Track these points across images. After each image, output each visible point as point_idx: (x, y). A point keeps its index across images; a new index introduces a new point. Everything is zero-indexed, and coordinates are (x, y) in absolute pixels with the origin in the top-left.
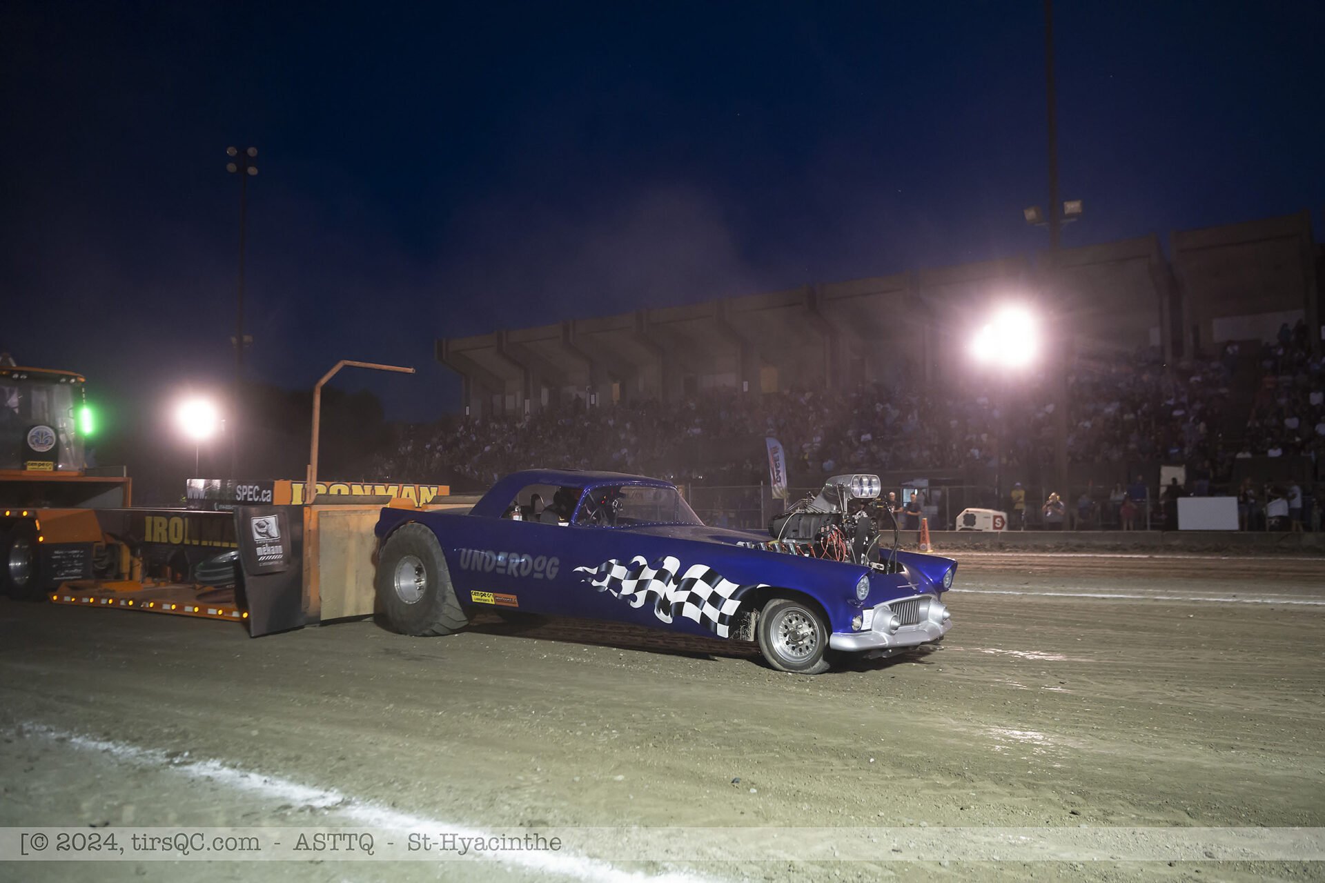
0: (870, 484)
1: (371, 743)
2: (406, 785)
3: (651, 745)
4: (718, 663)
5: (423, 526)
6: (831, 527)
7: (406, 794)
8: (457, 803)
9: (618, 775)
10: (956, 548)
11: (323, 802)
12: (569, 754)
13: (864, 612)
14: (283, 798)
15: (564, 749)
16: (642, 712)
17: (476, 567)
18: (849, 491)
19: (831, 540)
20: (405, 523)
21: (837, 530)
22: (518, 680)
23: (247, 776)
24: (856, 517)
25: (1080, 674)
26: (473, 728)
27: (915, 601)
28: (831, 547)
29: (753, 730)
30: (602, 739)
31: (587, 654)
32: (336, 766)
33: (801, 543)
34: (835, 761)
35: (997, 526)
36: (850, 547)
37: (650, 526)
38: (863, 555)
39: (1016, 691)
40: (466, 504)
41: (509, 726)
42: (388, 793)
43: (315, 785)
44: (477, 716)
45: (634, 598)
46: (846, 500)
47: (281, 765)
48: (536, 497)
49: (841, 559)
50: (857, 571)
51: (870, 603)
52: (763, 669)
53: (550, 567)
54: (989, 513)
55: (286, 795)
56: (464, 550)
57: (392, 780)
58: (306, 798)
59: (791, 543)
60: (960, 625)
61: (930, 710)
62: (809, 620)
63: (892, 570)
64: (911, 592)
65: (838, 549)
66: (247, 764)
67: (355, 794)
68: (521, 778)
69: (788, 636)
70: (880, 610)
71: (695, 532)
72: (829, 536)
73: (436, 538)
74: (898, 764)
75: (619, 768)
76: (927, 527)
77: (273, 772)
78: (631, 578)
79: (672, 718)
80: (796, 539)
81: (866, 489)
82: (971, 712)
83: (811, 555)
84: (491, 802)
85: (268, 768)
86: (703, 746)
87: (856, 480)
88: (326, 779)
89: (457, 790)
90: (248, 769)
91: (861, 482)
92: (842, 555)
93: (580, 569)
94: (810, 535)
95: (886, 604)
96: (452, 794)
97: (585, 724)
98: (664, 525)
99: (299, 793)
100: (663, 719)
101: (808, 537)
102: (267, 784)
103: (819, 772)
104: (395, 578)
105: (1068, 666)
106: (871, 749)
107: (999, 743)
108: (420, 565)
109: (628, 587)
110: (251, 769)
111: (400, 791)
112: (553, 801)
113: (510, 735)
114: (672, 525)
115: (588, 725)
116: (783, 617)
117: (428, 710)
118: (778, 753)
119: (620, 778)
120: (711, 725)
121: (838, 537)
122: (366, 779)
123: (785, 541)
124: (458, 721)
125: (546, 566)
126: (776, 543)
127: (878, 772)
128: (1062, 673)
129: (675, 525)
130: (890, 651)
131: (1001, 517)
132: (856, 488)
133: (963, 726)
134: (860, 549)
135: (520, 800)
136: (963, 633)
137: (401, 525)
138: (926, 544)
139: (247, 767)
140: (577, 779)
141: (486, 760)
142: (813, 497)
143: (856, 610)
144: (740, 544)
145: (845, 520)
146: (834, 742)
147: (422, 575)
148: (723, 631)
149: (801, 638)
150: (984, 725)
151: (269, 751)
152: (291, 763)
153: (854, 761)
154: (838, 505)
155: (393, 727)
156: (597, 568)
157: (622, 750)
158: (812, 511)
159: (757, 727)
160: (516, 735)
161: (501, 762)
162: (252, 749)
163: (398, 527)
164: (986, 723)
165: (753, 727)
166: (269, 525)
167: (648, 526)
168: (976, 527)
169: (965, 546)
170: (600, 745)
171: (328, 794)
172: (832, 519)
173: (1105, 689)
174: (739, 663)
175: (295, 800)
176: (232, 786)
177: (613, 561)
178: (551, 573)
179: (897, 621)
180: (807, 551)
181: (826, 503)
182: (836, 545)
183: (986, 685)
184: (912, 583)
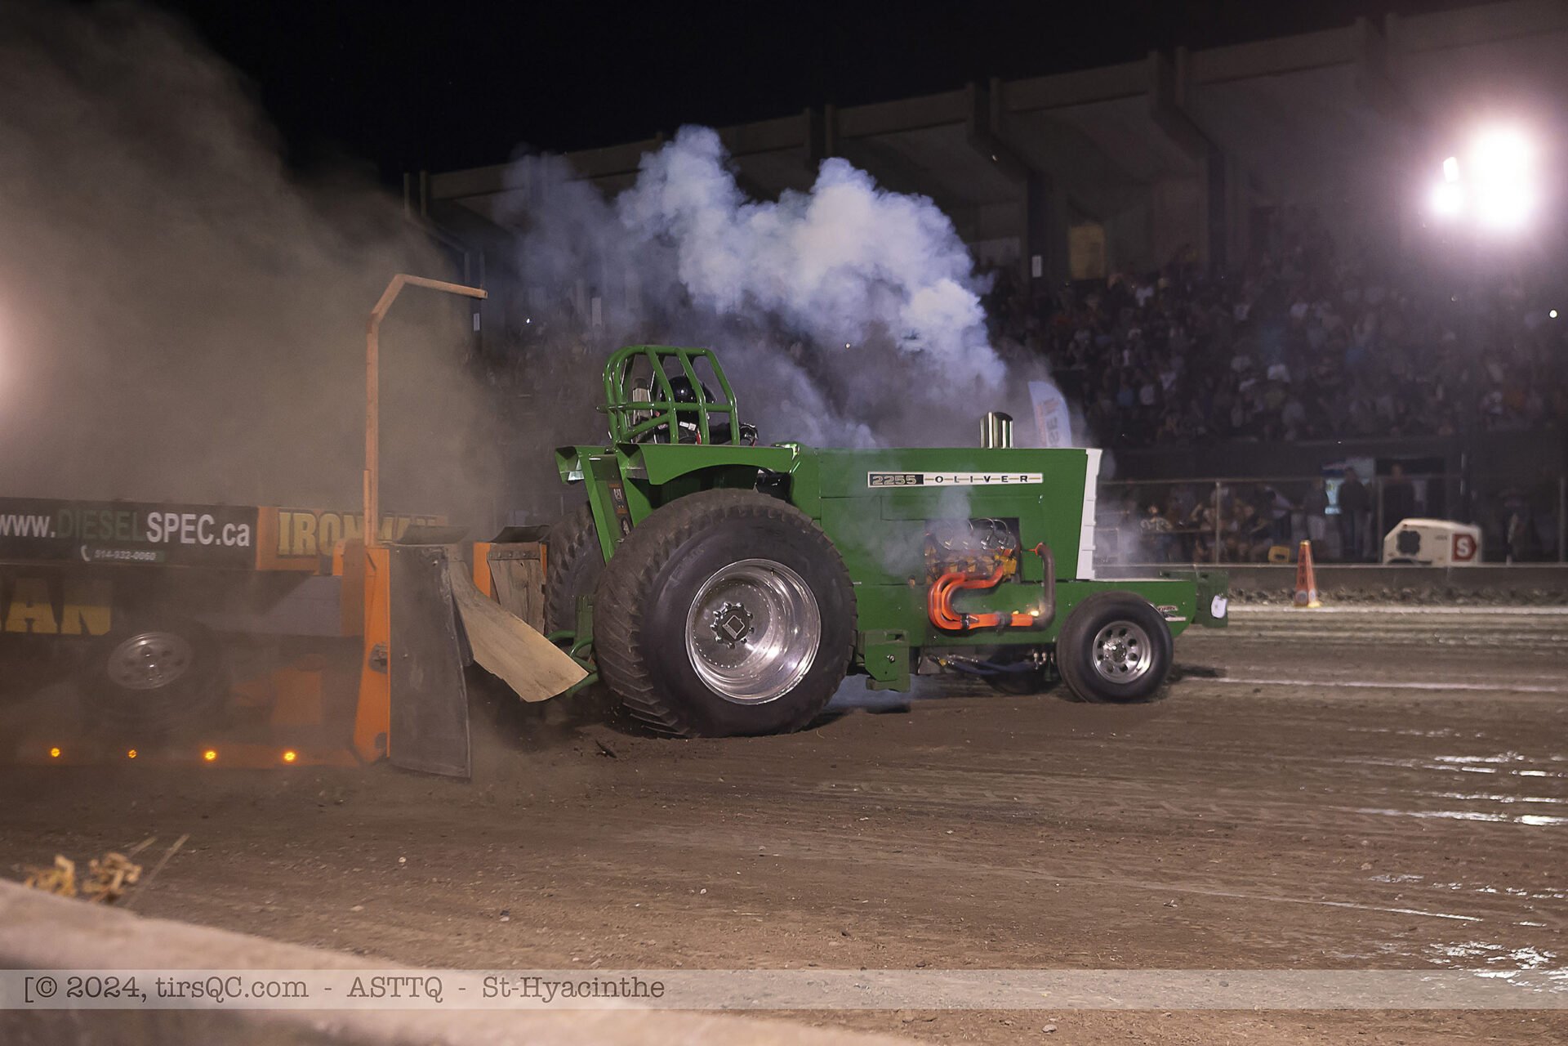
10: (1365, 599)
35: (1460, 553)
54: (1445, 530)
76: (1309, 558)
131: (1469, 537)
138: (1307, 591)
168: (1421, 556)
169: (1384, 596)
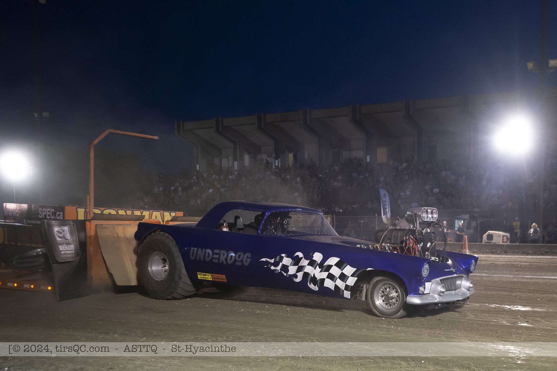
0: (432, 213)
4: (344, 313)
5: (166, 234)
6: (409, 237)
12: (252, 363)
13: (426, 283)
17: (200, 258)
18: (420, 216)
19: (409, 244)
20: (155, 232)
21: (412, 239)
22: (224, 324)
24: (424, 231)
25: (537, 317)
27: (454, 278)
28: (409, 248)
31: (268, 309)
33: (392, 245)
34: (403, 363)
35: (504, 241)
36: (420, 248)
37: (306, 235)
38: (427, 253)
40: (193, 221)
45: (295, 276)
46: (418, 222)
48: (237, 218)
49: (415, 255)
50: (422, 261)
51: (429, 279)
52: (369, 316)
53: (246, 258)
54: (500, 234)
56: (192, 248)
59: (387, 246)
60: (478, 293)
61: (457, 336)
62: (396, 289)
63: (442, 261)
64: (452, 273)
65: (413, 249)
69: (384, 297)
70: (435, 282)
71: (332, 239)
72: (408, 242)
73: (174, 242)
74: (436, 363)
75: (281, 369)
78: (295, 264)
80: (390, 244)
81: (430, 216)
82: (479, 337)
83: (398, 252)
87: (424, 210)
91: (427, 212)
92: (415, 252)
93: (264, 260)
94: (397, 241)
95: (438, 279)
98: (314, 235)
101: (397, 243)
104: (149, 265)
105: (531, 313)
108: (165, 257)
109: (292, 270)
114: (319, 235)
116: (381, 288)
121: (413, 243)
123: (383, 245)
125: (243, 258)
126: (378, 246)
128: (528, 316)
129: (321, 235)
130: (440, 305)
132: (424, 215)
134: (425, 249)
136: (480, 296)
137: (153, 233)
138: (466, 250)
141: (202, 367)
142: (400, 220)
143: (421, 282)
144: (358, 246)
145: (417, 234)
147: (166, 263)
148: (347, 294)
149: (391, 298)
151: (62, 365)
153: (414, 362)
154: (414, 224)
156: (274, 259)
158: (399, 228)
162: (51, 364)
163: (150, 234)
166: (65, 232)
167: (305, 235)
168: (493, 241)
172: (410, 233)
173: (549, 324)
174: (355, 313)
177: (283, 255)
179: (444, 289)
180: (395, 250)
181: (407, 223)
182: (412, 247)
183: (487, 323)
184: (453, 268)
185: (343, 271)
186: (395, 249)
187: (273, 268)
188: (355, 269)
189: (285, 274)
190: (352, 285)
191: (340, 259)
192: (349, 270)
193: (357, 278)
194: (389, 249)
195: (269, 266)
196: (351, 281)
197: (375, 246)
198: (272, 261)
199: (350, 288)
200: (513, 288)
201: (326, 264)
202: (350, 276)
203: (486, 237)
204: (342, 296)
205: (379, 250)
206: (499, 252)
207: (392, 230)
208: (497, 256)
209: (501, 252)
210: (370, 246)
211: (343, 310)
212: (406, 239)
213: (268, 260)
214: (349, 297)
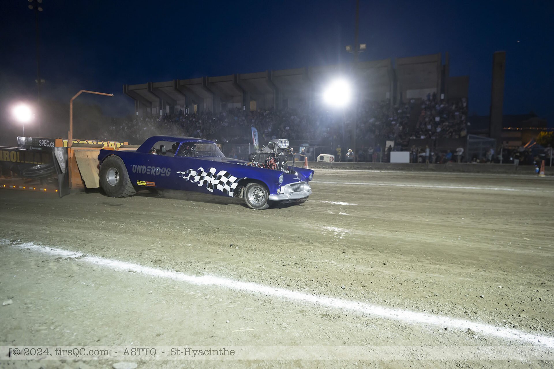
0: (285, 143)
1: (96, 235)
2: (108, 249)
3: (202, 234)
5: (118, 157)
6: (271, 158)
7: (108, 252)
8: (128, 255)
9: (189, 244)
10: (316, 168)
11: (75, 256)
12: (172, 237)
13: (281, 187)
14: (59, 255)
15: (170, 236)
16: (200, 223)
17: (139, 172)
18: (277, 145)
19: (271, 162)
21: (273, 159)
22: (154, 212)
23: (44, 248)
24: (280, 154)
25: (352, 209)
26: (135, 229)
27: (299, 184)
28: (270, 165)
29: (239, 228)
30: (184, 232)
32: (80, 243)
33: (260, 163)
34: (267, 238)
35: (331, 160)
36: (277, 165)
38: (282, 168)
39: (331, 215)
40: (134, 148)
41: (149, 228)
42: (101, 252)
43: (72, 250)
44: (137, 225)
45: (199, 183)
46: (276, 148)
47: (59, 243)
48: (162, 146)
49: (274, 169)
50: (279, 173)
51: (284, 184)
52: (245, 208)
54: (328, 156)
55: (60, 254)
56: (134, 166)
57: (103, 248)
58: (68, 255)
59: (256, 163)
60: (315, 193)
61: (301, 221)
62: (262, 190)
63: (292, 173)
64: (298, 181)
65: (273, 165)
66: (45, 244)
67: (88, 253)
68: (153, 246)
69: (254, 196)
70: (287, 186)
71: (222, 159)
72: (270, 161)
73: (123, 161)
74: (288, 238)
75: (190, 242)
77: (55, 246)
78: (198, 175)
79: (211, 225)
80: (258, 162)
81: (284, 144)
82: (315, 222)
83: (263, 167)
84: (141, 254)
85: (53, 245)
86: (221, 234)
87: (280, 141)
88: (77, 248)
89: (128, 250)
90: (45, 245)
91: (282, 142)
92: (274, 168)
93: (179, 172)
95: (289, 184)
96: (126, 252)
97: (178, 227)
98: (210, 157)
99: (65, 253)
100: (207, 225)
101: (263, 161)
102: (52, 250)
103: (261, 242)
104: (107, 176)
105: (348, 207)
106: (280, 234)
107: (323, 231)
108: (117, 171)
109: (197, 179)
110: (46, 245)
111: (105, 251)
112: (164, 253)
113: (150, 231)
114: (214, 157)
115: (179, 227)
116: (253, 190)
117: (119, 223)
118: (247, 235)
119: (190, 245)
120: (224, 227)
121: (273, 161)
122: (93, 248)
123: (254, 163)
124: (130, 227)
125: (166, 171)
126: (251, 163)
127: (281, 241)
128: (346, 209)
129: (215, 157)
130: (290, 201)
131: (332, 157)
132: (280, 144)
133: (312, 226)
134: (280, 165)
135: (152, 253)
136: (315, 196)
137: (110, 156)
138: (306, 166)
139: (44, 245)
140: (174, 246)
141: (140, 240)
142: (265, 147)
143: (278, 186)
144: (238, 163)
145: (276, 156)
146: (267, 232)
147: (117, 175)
148: (231, 194)
149: (259, 197)
150: (318, 226)
151: (53, 239)
152: (63, 243)
153: (274, 238)
154: (274, 150)
155: (104, 229)
156: (185, 172)
157: (191, 236)
158: (264, 152)
159: (241, 227)
160: (152, 231)
161: (146, 240)
162: (46, 238)
163: (107, 157)
164: (319, 225)
165: (239, 227)
167: (204, 156)
168: (323, 160)
169: (320, 167)
170: (183, 234)
171: (77, 253)
172: (271, 155)
173: (360, 214)
174: (236, 206)
175: (64, 256)
176: (38, 251)
177: (191, 169)
178: (168, 174)
179: (292, 190)
181: (269, 149)
182: (273, 164)
183: (320, 213)
184: (299, 178)
185: (229, 180)
186: (261, 165)
187: (184, 177)
188: (236, 178)
189: (192, 182)
190: (235, 188)
191: (226, 172)
192: (232, 179)
193: (237, 184)
194: (258, 165)
195: (182, 176)
196: (234, 186)
197: (249, 163)
198: (184, 173)
199: (233, 190)
200: (337, 191)
201: (218, 175)
202: (233, 182)
203: (319, 158)
204: (228, 196)
205: (252, 166)
206: (327, 167)
207: (260, 154)
208: (326, 170)
209: (329, 167)
210: (246, 164)
211: (229, 204)
212: (269, 159)
213: (181, 172)
214: (233, 196)
